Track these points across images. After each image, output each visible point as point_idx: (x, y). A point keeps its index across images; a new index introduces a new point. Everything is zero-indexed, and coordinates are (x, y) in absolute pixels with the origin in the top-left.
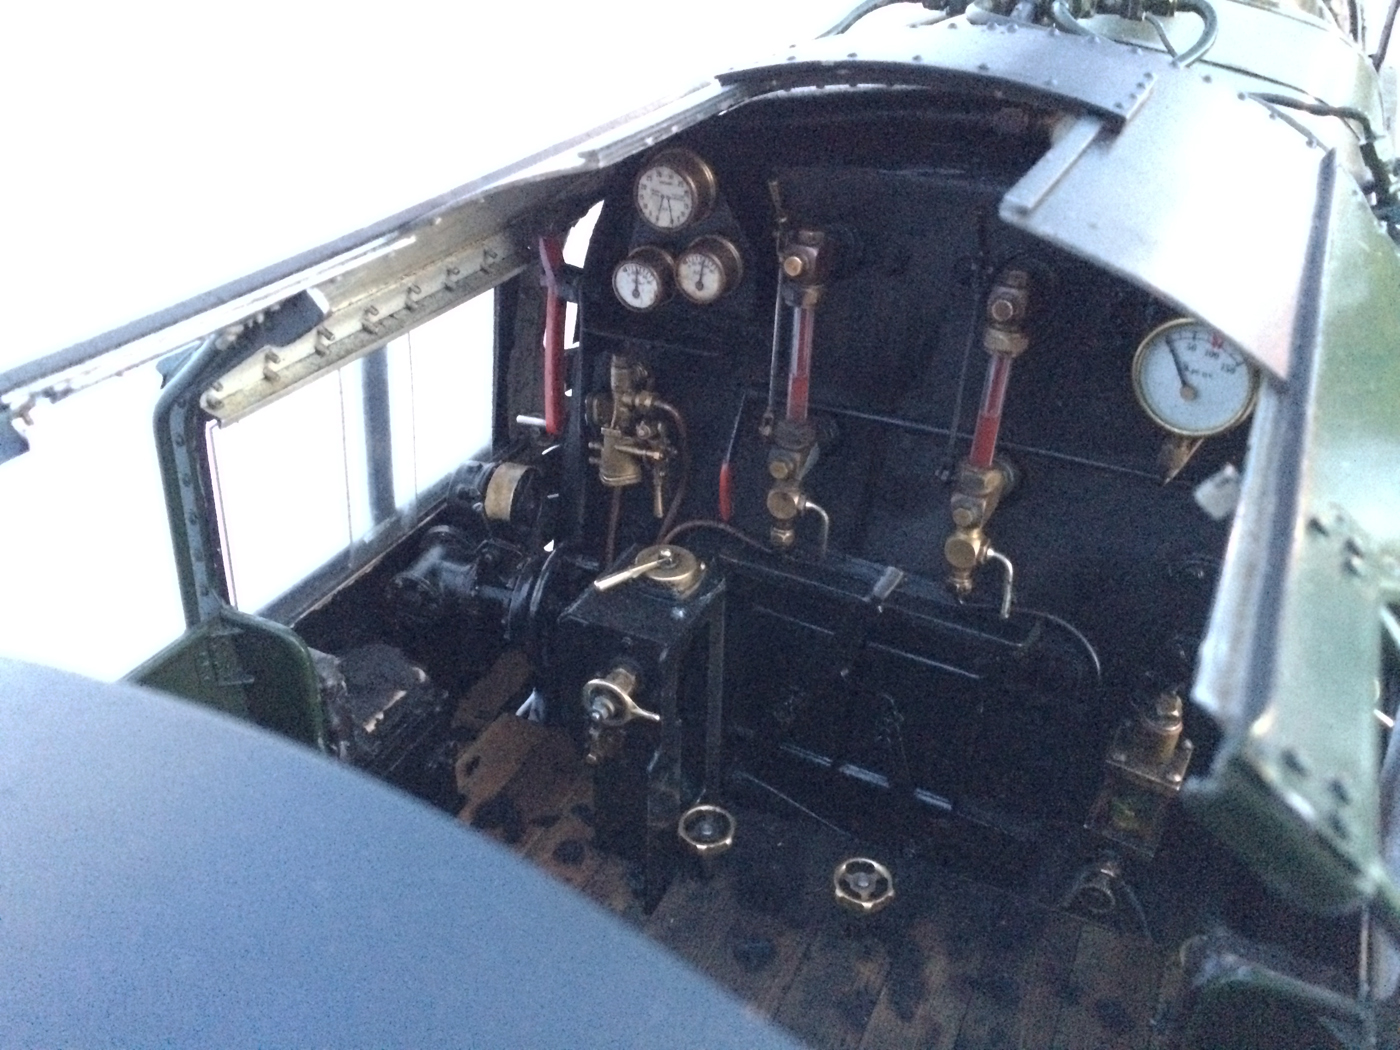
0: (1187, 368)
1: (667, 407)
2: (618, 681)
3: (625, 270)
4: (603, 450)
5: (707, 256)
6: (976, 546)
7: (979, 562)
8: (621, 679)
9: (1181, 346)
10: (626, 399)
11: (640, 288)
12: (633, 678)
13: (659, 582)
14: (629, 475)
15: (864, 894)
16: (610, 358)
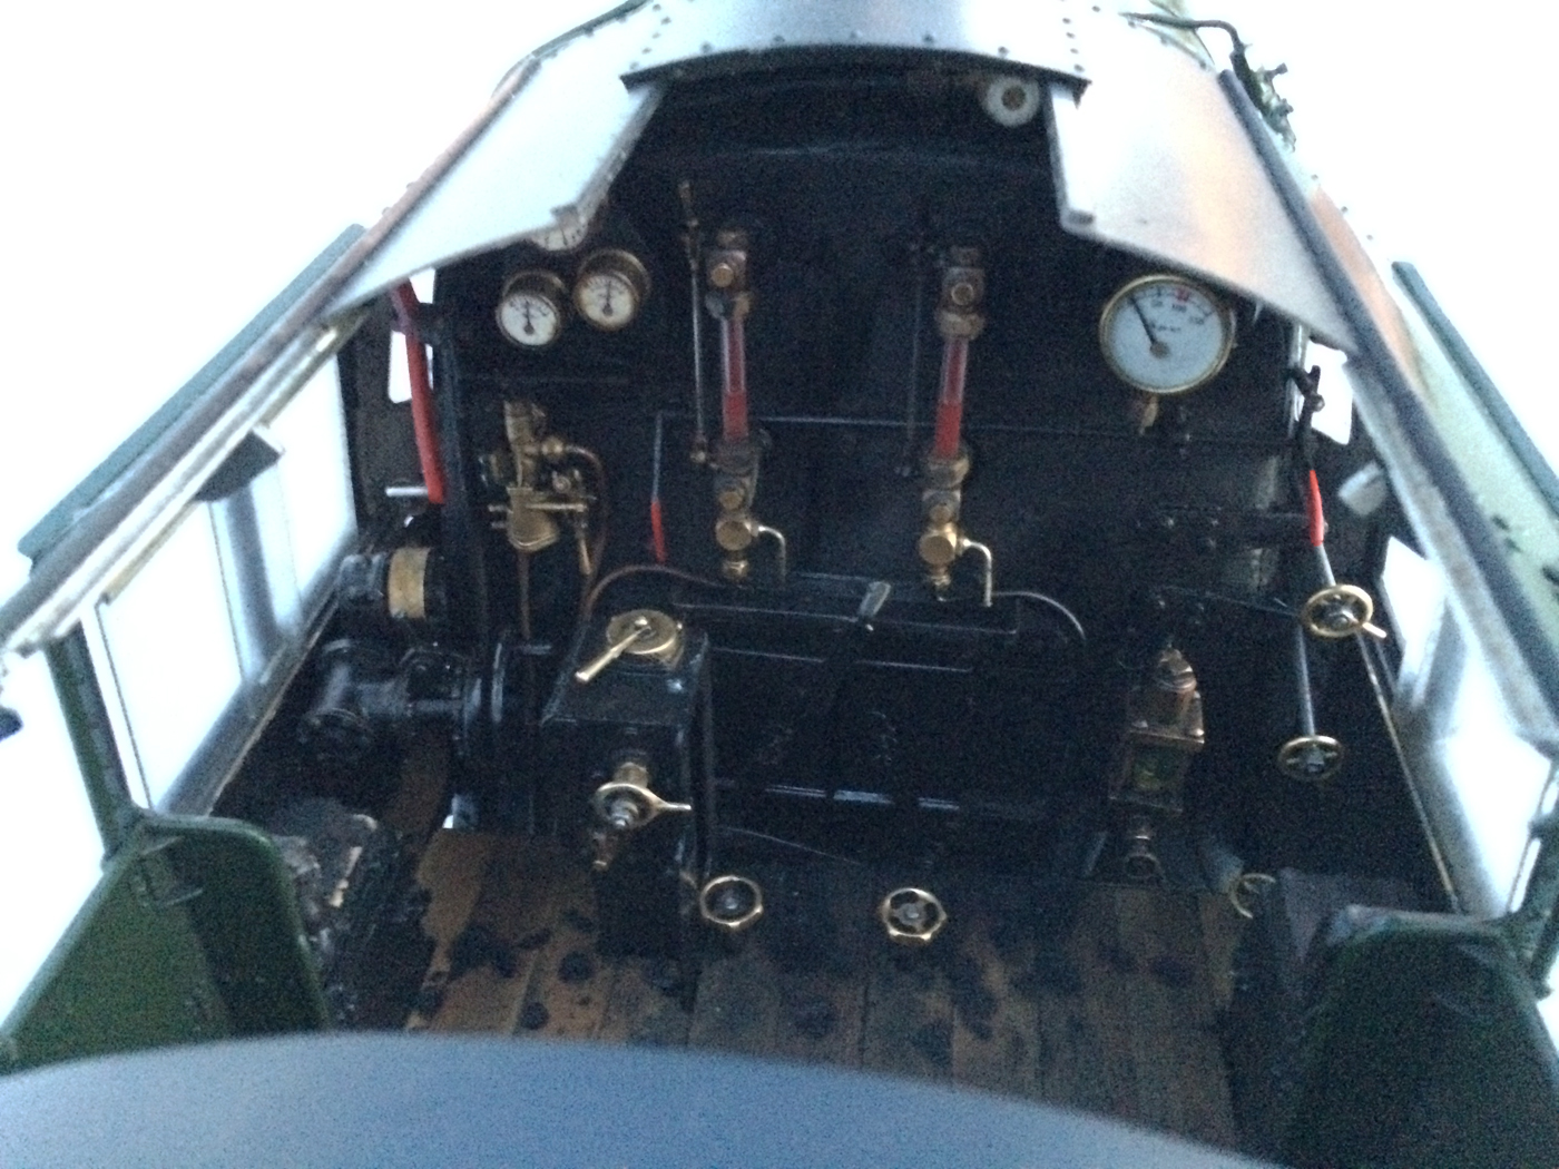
0: (1154, 326)
1: (582, 451)
2: (632, 778)
3: (512, 305)
4: (510, 512)
5: (612, 275)
6: (952, 539)
7: (957, 556)
8: (633, 775)
9: (1146, 303)
10: (531, 450)
11: (533, 322)
12: (643, 769)
13: (644, 656)
14: (546, 536)
15: (918, 925)
16: (502, 408)
